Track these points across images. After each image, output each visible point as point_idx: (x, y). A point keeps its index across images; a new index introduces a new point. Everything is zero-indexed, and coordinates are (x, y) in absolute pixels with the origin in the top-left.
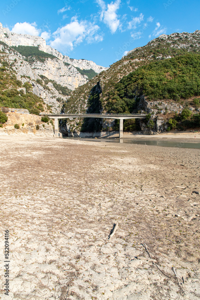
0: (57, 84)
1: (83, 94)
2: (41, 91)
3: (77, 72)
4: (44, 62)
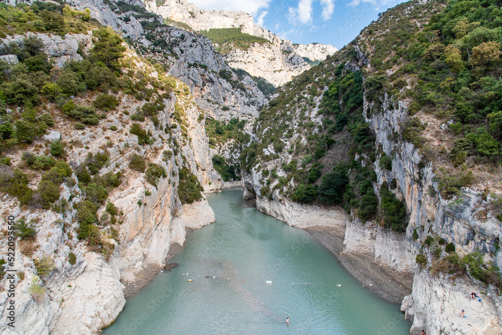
0: (265, 84)
1: (310, 85)
2: (226, 91)
3: (303, 64)
4: (247, 50)
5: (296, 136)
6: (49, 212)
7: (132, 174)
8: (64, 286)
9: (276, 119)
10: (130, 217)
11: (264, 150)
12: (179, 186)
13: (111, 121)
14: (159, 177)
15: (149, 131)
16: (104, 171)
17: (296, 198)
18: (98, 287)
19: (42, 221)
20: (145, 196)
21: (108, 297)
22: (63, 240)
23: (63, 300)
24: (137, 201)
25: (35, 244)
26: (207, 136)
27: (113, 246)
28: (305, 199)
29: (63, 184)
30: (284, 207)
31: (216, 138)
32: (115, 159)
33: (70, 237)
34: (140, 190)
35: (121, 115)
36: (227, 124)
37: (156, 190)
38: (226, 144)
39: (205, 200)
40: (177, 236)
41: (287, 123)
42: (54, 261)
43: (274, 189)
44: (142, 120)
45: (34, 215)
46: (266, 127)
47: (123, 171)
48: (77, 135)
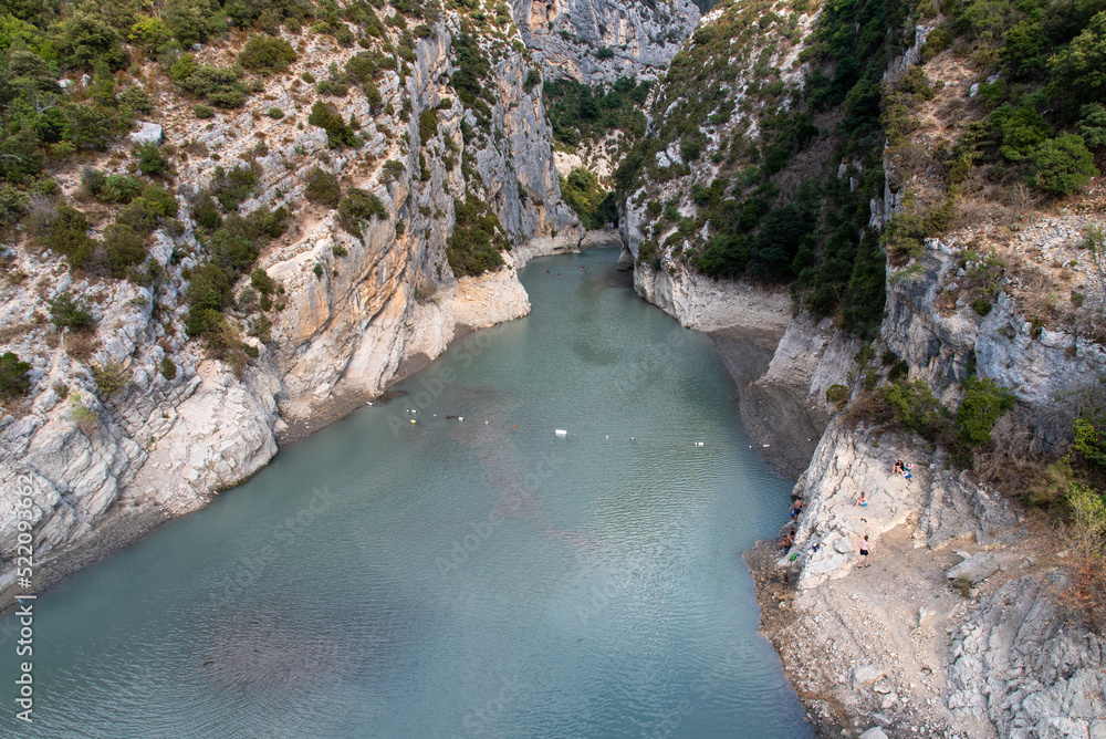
2: (606, 10)
5: (736, 119)
6: (124, 283)
7: (310, 212)
8: (155, 416)
9: (700, 79)
10: (299, 297)
11: (660, 155)
12: (453, 239)
13: (273, 99)
14: (368, 218)
15: (353, 118)
16: (251, 205)
17: (705, 266)
18: (215, 420)
19: (109, 300)
20: (332, 257)
21: (232, 438)
22: (154, 335)
23: (153, 440)
24: (313, 267)
25: (94, 341)
26: (548, 124)
27: (256, 349)
28: (719, 268)
29: (159, 231)
30: (678, 285)
31: (579, 128)
32: (274, 180)
33: (171, 331)
34: (324, 244)
35: (297, 83)
36: (606, 92)
37: (360, 245)
38: (602, 143)
39: (510, 268)
40: (424, 340)
41: (724, 86)
42: (131, 372)
43: (665, 246)
44: (343, 93)
45: (94, 290)
46: (675, 99)
47: (293, 206)
48: (197, 130)
